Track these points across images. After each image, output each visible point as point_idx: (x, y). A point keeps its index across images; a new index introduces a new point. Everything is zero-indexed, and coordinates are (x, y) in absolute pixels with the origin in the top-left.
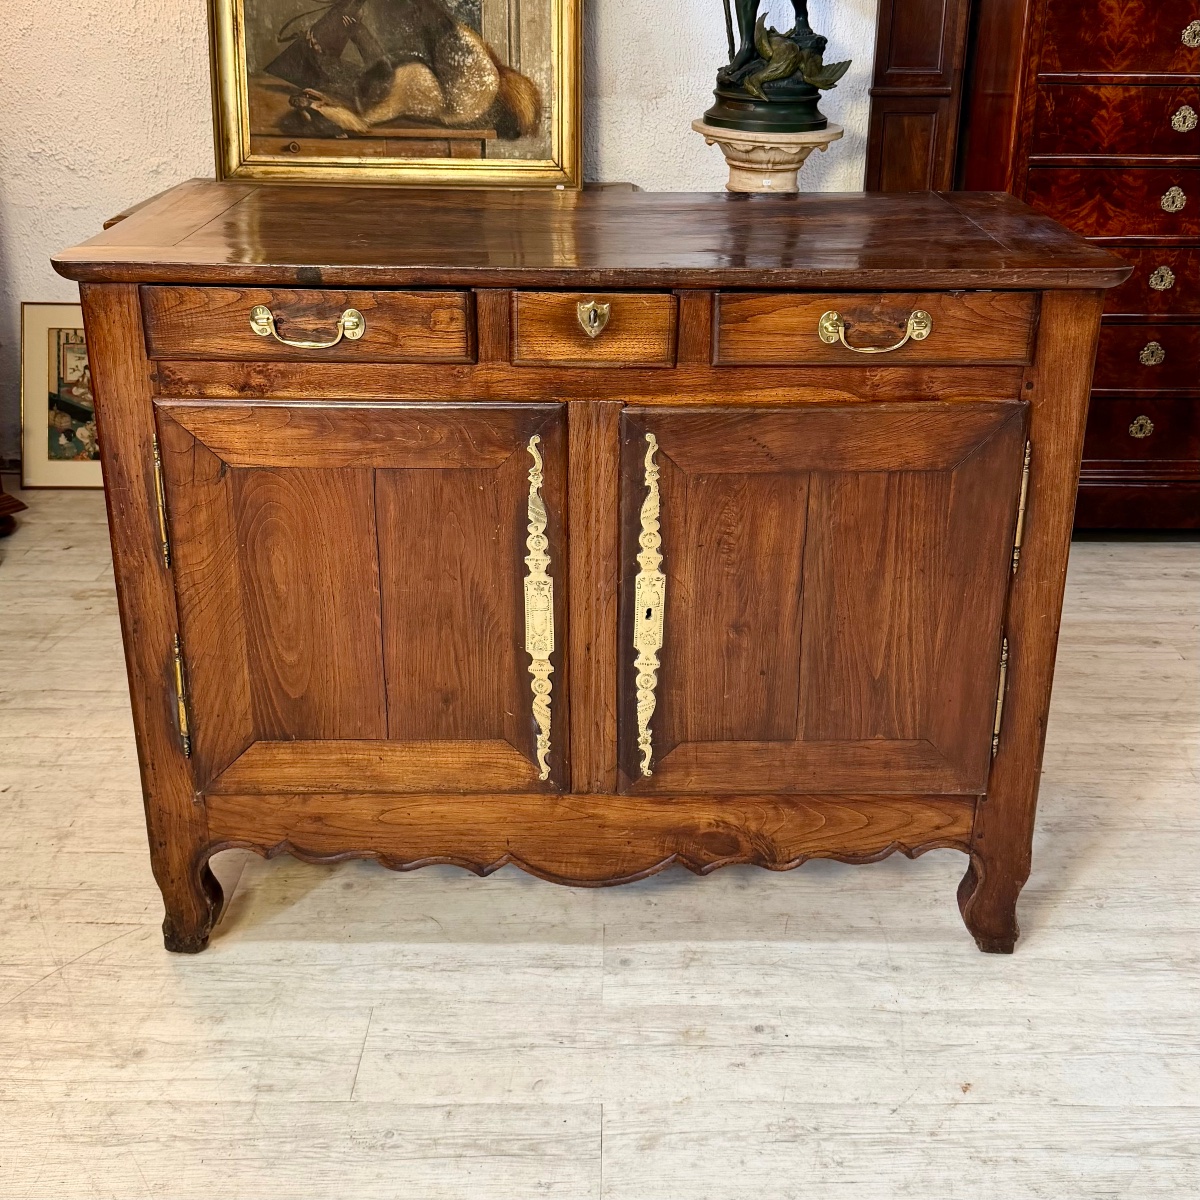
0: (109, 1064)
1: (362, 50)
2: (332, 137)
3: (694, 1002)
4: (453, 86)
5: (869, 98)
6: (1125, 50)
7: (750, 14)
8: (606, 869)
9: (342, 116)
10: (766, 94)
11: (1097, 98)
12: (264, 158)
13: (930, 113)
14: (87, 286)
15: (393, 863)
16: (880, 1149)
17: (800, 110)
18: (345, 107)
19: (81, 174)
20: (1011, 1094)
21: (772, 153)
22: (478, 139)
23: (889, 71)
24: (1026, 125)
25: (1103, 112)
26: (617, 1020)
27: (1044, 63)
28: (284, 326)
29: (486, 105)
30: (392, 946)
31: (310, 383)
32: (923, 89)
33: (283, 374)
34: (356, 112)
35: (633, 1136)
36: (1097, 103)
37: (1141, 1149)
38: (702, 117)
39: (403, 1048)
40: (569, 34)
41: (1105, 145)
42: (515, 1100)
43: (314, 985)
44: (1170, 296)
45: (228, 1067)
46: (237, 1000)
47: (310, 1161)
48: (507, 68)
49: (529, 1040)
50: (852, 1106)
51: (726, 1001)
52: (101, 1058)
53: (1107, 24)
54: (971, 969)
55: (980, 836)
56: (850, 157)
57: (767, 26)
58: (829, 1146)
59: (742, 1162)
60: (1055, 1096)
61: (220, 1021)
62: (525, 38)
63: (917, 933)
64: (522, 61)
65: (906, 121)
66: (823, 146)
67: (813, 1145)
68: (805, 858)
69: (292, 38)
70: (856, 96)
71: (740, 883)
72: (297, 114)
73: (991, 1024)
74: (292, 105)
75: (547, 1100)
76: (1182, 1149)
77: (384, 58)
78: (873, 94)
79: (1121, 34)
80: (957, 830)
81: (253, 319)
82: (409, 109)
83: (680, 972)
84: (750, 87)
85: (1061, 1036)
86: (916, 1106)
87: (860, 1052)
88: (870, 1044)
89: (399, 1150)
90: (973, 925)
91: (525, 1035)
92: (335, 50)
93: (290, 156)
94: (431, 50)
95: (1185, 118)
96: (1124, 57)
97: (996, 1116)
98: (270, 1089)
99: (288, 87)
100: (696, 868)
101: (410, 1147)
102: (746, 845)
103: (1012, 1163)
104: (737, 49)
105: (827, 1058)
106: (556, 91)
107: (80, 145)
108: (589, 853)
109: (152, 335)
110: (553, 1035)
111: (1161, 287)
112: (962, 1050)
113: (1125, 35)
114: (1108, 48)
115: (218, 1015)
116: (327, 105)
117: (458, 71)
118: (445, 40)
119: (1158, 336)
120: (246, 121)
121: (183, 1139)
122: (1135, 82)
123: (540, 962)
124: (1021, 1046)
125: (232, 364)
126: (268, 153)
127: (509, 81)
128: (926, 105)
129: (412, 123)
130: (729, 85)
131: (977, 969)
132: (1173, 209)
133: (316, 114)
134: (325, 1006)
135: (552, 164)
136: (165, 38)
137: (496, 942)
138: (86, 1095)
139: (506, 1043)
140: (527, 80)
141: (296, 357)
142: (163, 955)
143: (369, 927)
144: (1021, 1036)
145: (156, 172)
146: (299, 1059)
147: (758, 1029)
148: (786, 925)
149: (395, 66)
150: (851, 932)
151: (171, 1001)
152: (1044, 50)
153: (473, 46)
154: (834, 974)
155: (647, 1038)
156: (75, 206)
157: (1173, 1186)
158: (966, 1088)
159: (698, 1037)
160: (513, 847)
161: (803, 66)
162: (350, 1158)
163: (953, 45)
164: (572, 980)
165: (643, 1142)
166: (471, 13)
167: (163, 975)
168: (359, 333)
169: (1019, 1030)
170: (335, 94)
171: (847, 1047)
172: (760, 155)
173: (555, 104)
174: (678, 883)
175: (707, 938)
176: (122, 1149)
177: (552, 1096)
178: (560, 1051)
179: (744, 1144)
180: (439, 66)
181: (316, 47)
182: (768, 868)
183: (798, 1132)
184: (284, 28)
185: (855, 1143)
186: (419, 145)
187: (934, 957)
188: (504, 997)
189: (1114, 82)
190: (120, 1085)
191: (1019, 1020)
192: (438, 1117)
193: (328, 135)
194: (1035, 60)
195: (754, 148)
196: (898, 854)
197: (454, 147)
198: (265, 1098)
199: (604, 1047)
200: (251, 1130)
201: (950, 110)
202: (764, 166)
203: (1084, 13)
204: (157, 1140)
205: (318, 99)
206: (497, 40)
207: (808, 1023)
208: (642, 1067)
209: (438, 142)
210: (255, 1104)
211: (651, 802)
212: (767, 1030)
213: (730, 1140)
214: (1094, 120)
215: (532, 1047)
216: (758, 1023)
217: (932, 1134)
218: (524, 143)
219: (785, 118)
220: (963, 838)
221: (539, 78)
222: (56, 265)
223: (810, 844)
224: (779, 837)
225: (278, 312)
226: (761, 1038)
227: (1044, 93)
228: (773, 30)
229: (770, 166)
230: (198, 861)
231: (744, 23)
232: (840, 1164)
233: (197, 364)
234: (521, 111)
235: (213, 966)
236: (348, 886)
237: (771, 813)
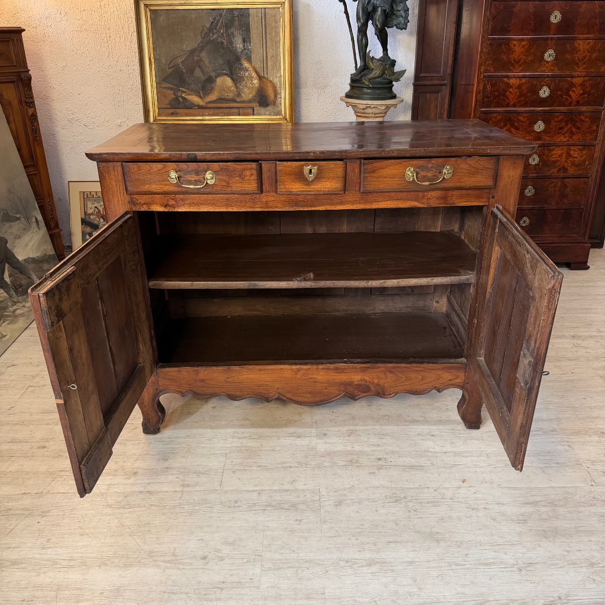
0: (124, 477)
1: (203, 71)
2: (191, 108)
3: (353, 449)
4: (240, 85)
5: (412, 86)
6: (520, 63)
7: (364, 50)
8: (317, 399)
9: (195, 99)
10: (371, 84)
11: (508, 84)
12: (164, 118)
13: (437, 92)
14: (100, 163)
15: (233, 398)
16: (431, 505)
17: (385, 91)
18: (196, 95)
19: (89, 127)
20: (482, 483)
21: (374, 109)
22: (251, 107)
23: (421, 75)
24: (479, 95)
25: (511, 90)
26: (324, 457)
27: (487, 69)
28: (182, 179)
29: (254, 93)
30: (233, 430)
31: (193, 203)
32: (435, 82)
33: (182, 200)
34: (201, 97)
35: (332, 501)
36: (509, 86)
37: (535, 503)
38: (344, 95)
39: (239, 468)
40: (288, 62)
41: (512, 104)
42: (285, 488)
43: (203, 445)
44: (537, 167)
45: (171, 477)
46: (173, 452)
47: (205, 513)
48: (262, 77)
49: (289, 465)
50: (417, 488)
51: (366, 449)
52: (120, 475)
53: (513, 52)
54: (463, 435)
55: (467, 383)
56: (405, 112)
57: (371, 55)
58: (411, 504)
59: (376, 511)
60: (500, 484)
61: (166, 460)
62: (270, 64)
63: (440, 422)
64: (269, 73)
65: (428, 96)
66: (395, 106)
67: (404, 504)
68: (396, 393)
69: (174, 67)
70: (407, 86)
71: (369, 404)
72: (177, 99)
73: (472, 456)
74: (175, 95)
75: (298, 488)
76: (551, 503)
77: (212, 74)
78: (415, 85)
79: (519, 56)
80: (458, 381)
81: (169, 176)
82: (223, 95)
83: (347, 438)
84: (365, 81)
85: (501, 461)
86: (444, 488)
87: (420, 467)
88: (424, 465)
89: (240, 508)
90: (463, 418)
91: (287, 463)
92: (191, 72)
93: (175, 117)
94: (231, 70)
95: (545, 91)
96: (520, 66)
97: (476, 492)
98: (188, 486)
99: (173, 88)
100: (353, 397)
101: (245, 507)
102: (373, 389)
103: (484, 509)
104: (358, 66)
105: (408, 470)
106: (283, 86)
107: (89, 115)
108: (310, 393)
109: (128, 184)
110: (299, 463)
111: (534, 163)
112: (461, 466)
113: (521, 56)
114: (513, 62)
115: (166, 458)
116: (189, 95)
117: (242, 79)
118: (237, 66)
119: (532, 184)
120: (156, 103)
121: (154, 506)
122: (524, 77)
123: (291, 435)
124: (485, 465)
125: (161, 195)
126: (165, 116)
127: (263, 82)
128: (436, 89)
129: (224, 102)
130: (355, 81)
131: (466, 435)
132: (539, 130)
133: (184, 99)
134: (208, 453)
135: (282, 117)
136: (122, 69)
137: (274, 427)
138: (115, 490)
139: (280, 466)
140: (271, 82)
141: (187, 192)
142: (142, 435)
143: (223, 423)
144: (484, 461)
145: (120, 126)
146: (199, 474)
147: (379, 459)
148: (388, 419)
149: (216, 77)
150: (414, 421)
151: (147, 453)
152: (487, 63)
153: (248, 68)
154: (408, 438)
155: (336, 463)
156: (88, 141)
157: (548, 518)
158: (463, 482)
159: (356, 463)
160: (280, 391)
161: (386, 72)
162: (221, 511)
163: (447, 63)
164: (304, 442)
165: (336, 503)
166: (247, 54)
167: (143, 443)
168: (213, 181)
169: (483, 458)
170: (192, 90)
171: (415, 466)
172: (369, 110)
173: (283, 92)
174: (344, 404)
175: (357, 425)
176: (131, 510)
177: (299, 486)
178: (301, 469)
179: (376, 503)
180: (234, 77)
181: (184, 70)
182: (381, 397)
183: (398, 498)
184: (171, 62)
185: (421, 503)
186: (226, 111)
187: (448, 431)
188: (278, 448)
189: (515, 77)
190: (128, 486)
191: (484, 455)
192: (254, 496)
193: (189, 107)
194: (483, 68)
195: (367, 107)
196: (434, 391)
197: (241, 111)
198: (186, 489)
199: (319, 467)
200: (182, 501)
201: (446, 91)
202: (371, 115)
203: (504, 47)
204: (145, 506)
205: (185, 92)
206: (258, 65)
207: (399, 457)
208: (334, 474)
209: (235, 109)
210: (183, 492)
211: (335, 372)
212: (383, 460)
213: (371, 502)
214: (507, 93)
215: (290, 467)
216: (379, 457)
217: (451, 499)
218: (270, 108)
219: (379, 94)
220: (460, 384)
221: (276, 81)
222: (87, 155)
223: (399, 388)
224: (386, 385)
225: (179, 173)
226: (380, 463)
227: (486, 82)
228: (373, 58)
229: (373, 115)
230: (155, 398)
231: (361, 54)
232: (415, 511)
233: (147, 196)
234: (268, 95)
235: (162, 439)
236: (214, 407)
237: (383, 376)
